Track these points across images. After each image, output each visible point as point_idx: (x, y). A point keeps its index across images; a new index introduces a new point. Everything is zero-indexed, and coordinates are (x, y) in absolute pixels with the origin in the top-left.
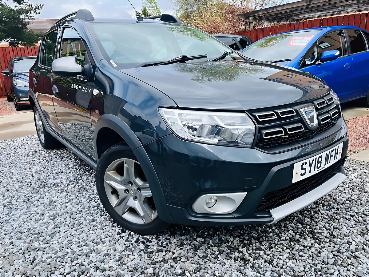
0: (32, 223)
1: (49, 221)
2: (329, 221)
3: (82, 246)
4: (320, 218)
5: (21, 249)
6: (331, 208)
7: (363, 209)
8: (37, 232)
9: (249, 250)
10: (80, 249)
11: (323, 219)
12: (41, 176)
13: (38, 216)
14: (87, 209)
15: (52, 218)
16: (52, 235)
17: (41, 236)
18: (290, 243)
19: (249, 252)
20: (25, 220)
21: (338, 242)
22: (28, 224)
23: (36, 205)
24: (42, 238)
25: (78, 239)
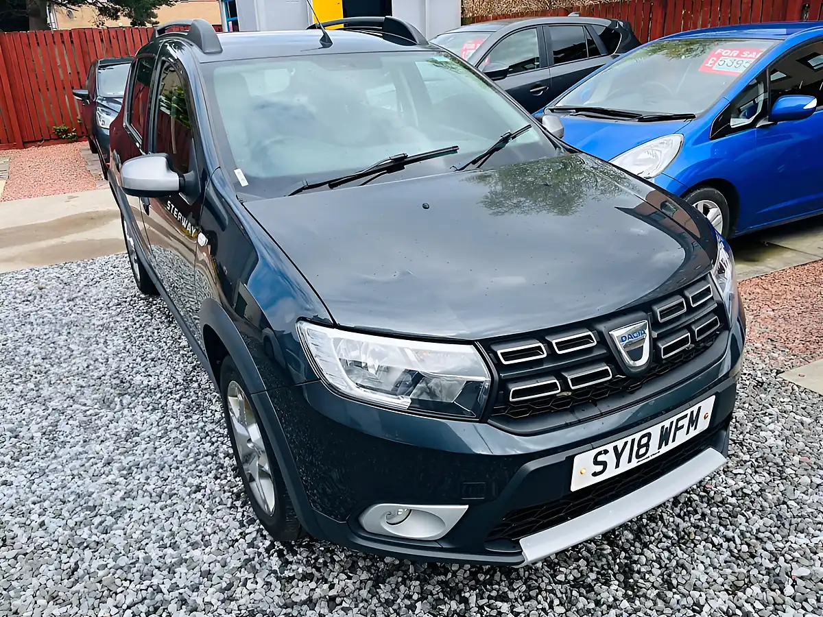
0: (88, 480)
1: (117, 481)
2: (673, 544)
3: (166, 548)
4: (656, 535)
5: (57, 541)
6: (689, 512)
7: (761, 522)
8: (91, 504)
9: (482, 598)
10: (161, 554)
11: (661, 539)
12: (123, 366)
13: (100, 465)
14: (192, 460)
15: (125, 472)
16: (118, 514)
17: (96, 516)
18: (571, 591)
19: (482, 602)
20: (75, 472)
21: (673, 602)
22: (80, 483)
23: (102, 438)
24: (97, 520)
25: (163, 529)
